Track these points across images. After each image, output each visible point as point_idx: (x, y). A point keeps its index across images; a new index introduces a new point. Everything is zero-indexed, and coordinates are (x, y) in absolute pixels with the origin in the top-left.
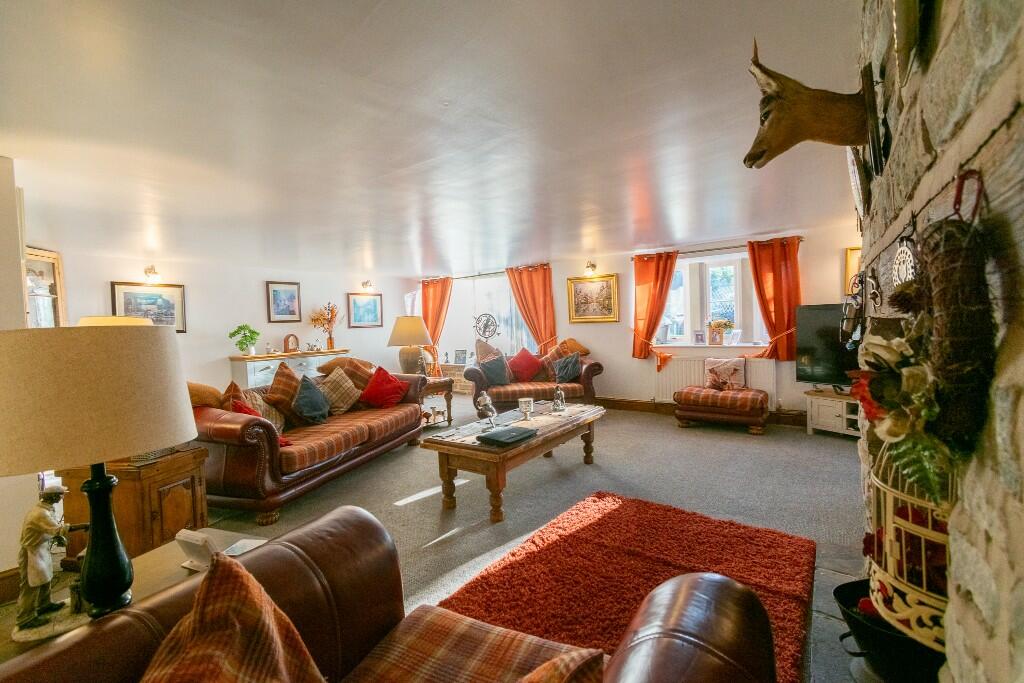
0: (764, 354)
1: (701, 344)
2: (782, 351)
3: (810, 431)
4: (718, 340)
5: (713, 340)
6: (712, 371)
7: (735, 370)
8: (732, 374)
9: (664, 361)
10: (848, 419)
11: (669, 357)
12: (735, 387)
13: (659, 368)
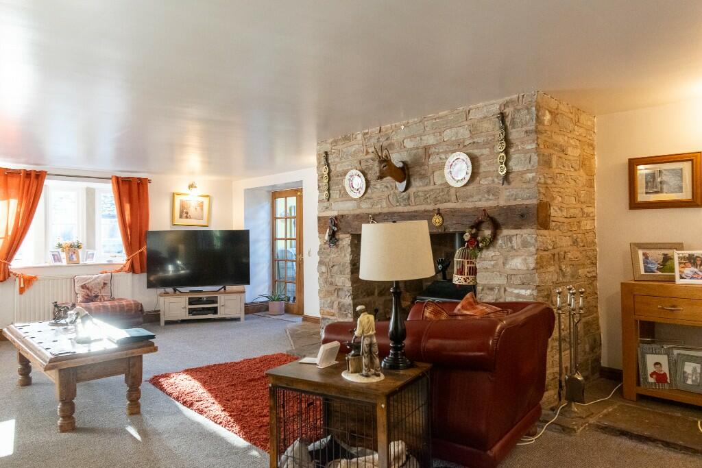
0: (122, 269)
1: (58, 264)
2: (137, 266)
3: (162, 323)
4: (75, 259)
5: (70, 259)
6: (84, 287)
7: (105, 284)
8: (102, 288)
9: (29, 281)
10: (189, 309)
11: (35, 277)
12: (106, 298)
13: (22, 291)
